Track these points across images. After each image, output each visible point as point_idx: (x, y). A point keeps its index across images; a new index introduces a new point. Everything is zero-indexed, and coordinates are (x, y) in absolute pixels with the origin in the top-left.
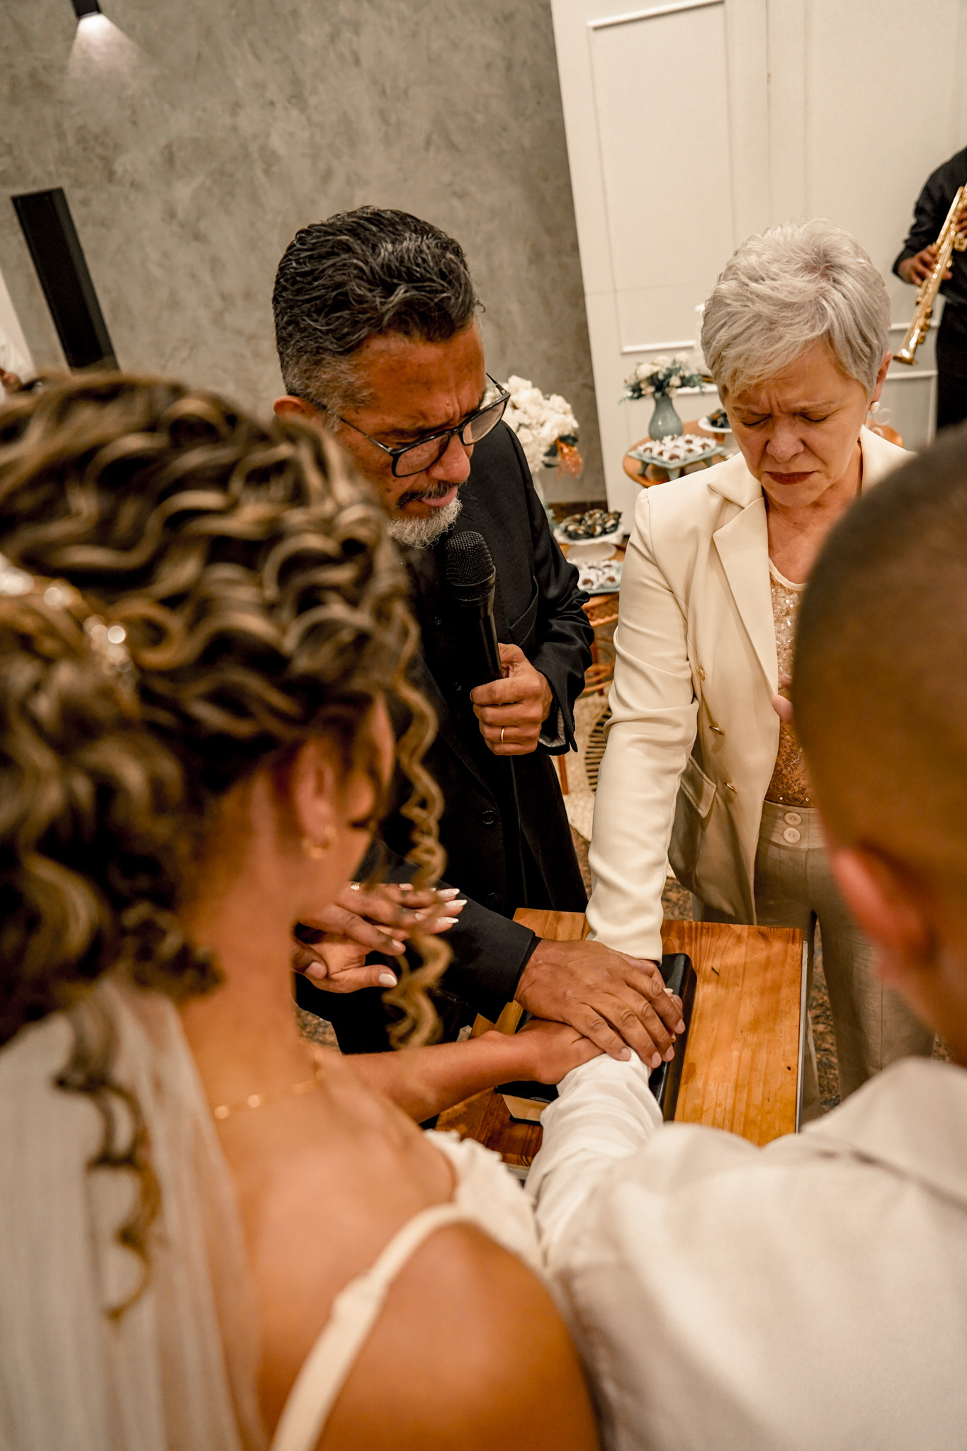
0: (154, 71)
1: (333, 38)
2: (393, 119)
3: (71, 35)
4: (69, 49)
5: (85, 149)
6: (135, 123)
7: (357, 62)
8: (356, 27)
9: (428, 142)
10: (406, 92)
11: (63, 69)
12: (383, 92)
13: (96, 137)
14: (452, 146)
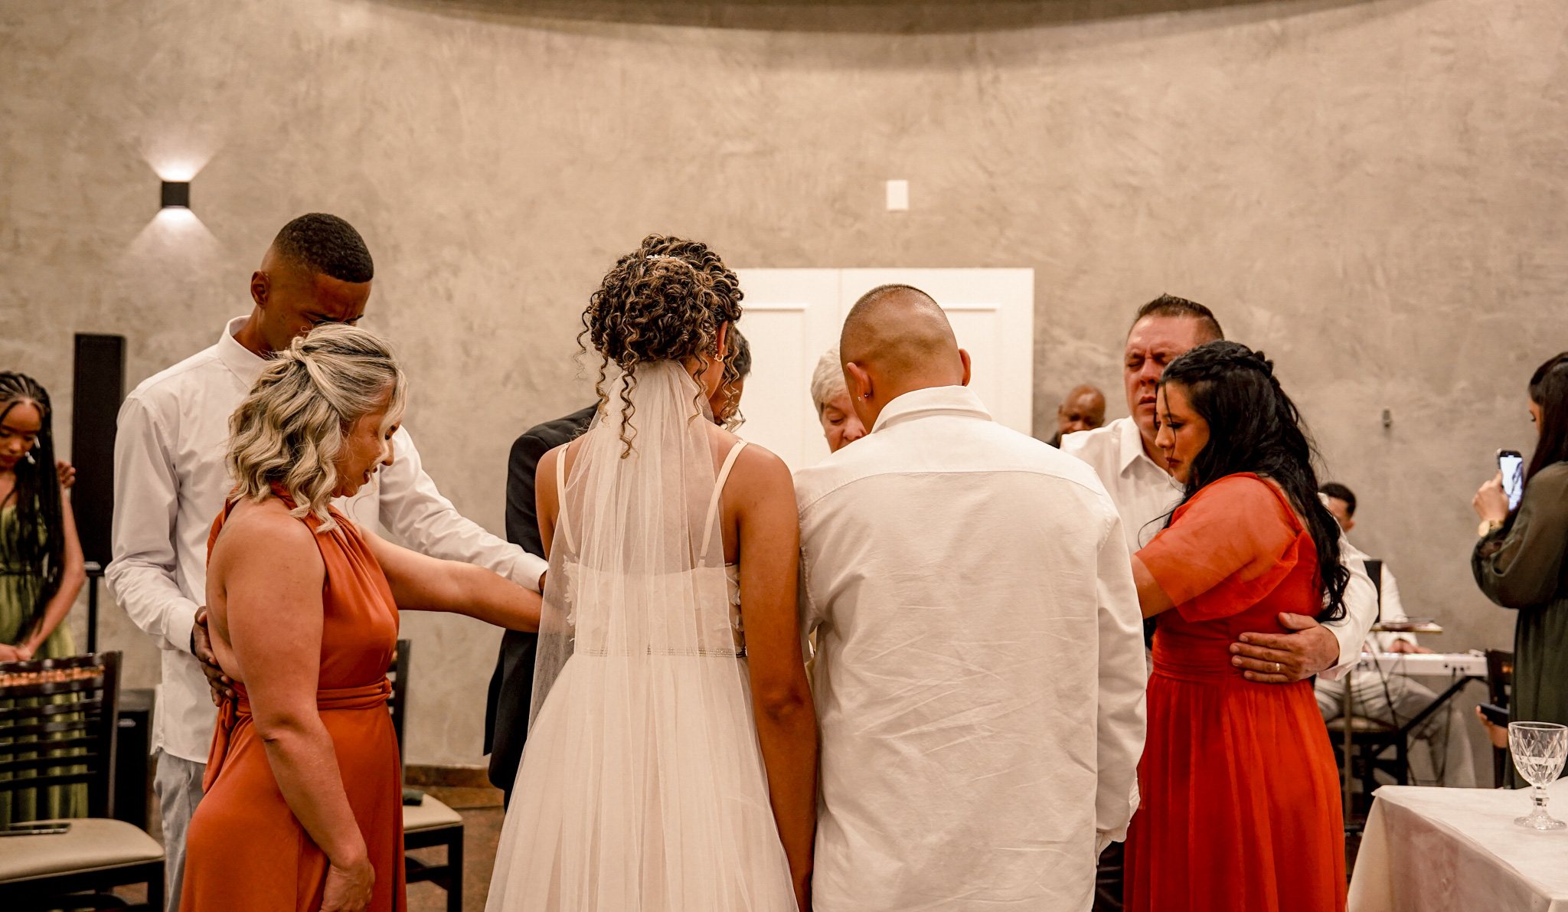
0: (230, 266)
1: (431, 274)
2: (475, 352)
3: (148, 219)
4: (137, 232)
5: (118, 319)
6: (189, 307)
7: (450, 297)
8: (456, 271)
9: (507, 378)
10: (493, 333)
11: (123, 245)
12: (470, 328)
13: (138, 311)
14: (530, 385)
